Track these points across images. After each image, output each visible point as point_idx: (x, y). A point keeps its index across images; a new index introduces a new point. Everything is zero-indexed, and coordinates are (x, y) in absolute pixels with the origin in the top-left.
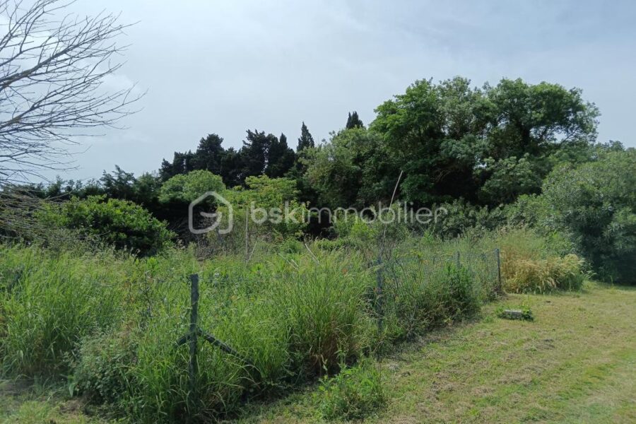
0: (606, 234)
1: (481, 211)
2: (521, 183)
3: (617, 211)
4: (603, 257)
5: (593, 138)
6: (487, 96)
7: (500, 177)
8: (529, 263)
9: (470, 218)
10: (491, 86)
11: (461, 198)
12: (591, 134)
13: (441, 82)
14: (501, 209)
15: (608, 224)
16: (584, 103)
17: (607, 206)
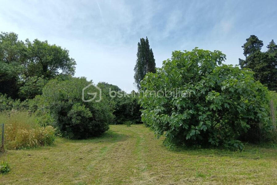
0: (68, 115)
1: (16, 102)
2: (39, 89)
3: (74, 104)
4: (67, 126)
5: (73, 74)
6: (27, 46)
7: (28, 86)
8: (25, 131)
9: (9, 105)
10: (30, 41)
11: (5, 94)
12: (72, 72)
13: (2, 33)
14: (27, 101)
15: (70, 110)
16: (70, 58)
17: (70, 102)
